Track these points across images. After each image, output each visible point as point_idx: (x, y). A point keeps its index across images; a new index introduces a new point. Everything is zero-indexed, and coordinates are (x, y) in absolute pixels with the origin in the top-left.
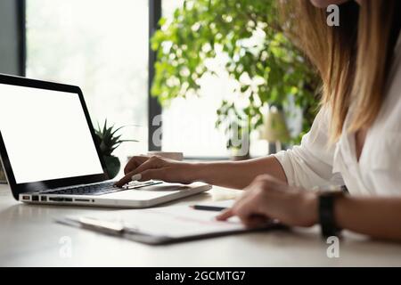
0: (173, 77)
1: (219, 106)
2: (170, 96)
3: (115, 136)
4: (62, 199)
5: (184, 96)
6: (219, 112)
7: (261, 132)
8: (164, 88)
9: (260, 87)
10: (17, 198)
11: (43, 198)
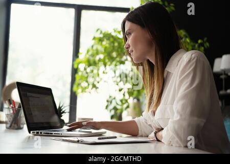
0: (84, 82)
1: (108, 98)
2: (82, 91)
3: (63, 110)
4: (49, 133)
5: (90, 92)
6: (108, 101)
7: (128, 112)
8: (80, 87)
9: (128, 89)
10: (30, 133)
11: (41, 133)
